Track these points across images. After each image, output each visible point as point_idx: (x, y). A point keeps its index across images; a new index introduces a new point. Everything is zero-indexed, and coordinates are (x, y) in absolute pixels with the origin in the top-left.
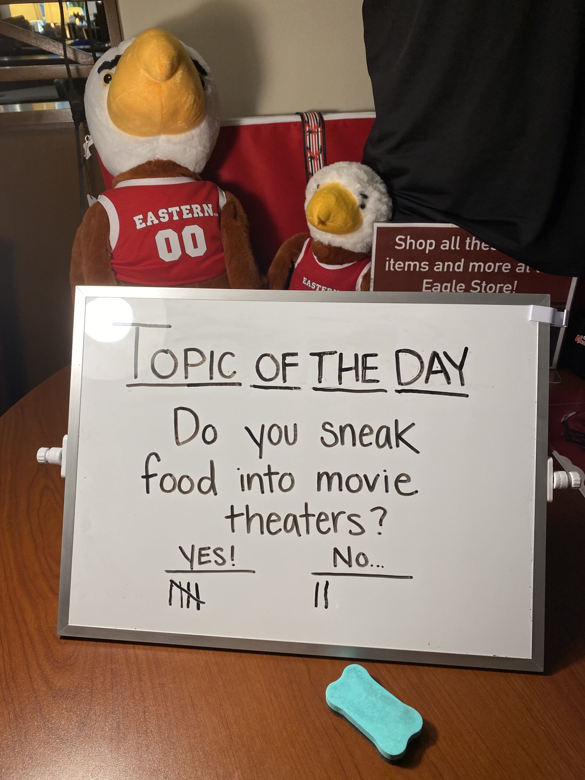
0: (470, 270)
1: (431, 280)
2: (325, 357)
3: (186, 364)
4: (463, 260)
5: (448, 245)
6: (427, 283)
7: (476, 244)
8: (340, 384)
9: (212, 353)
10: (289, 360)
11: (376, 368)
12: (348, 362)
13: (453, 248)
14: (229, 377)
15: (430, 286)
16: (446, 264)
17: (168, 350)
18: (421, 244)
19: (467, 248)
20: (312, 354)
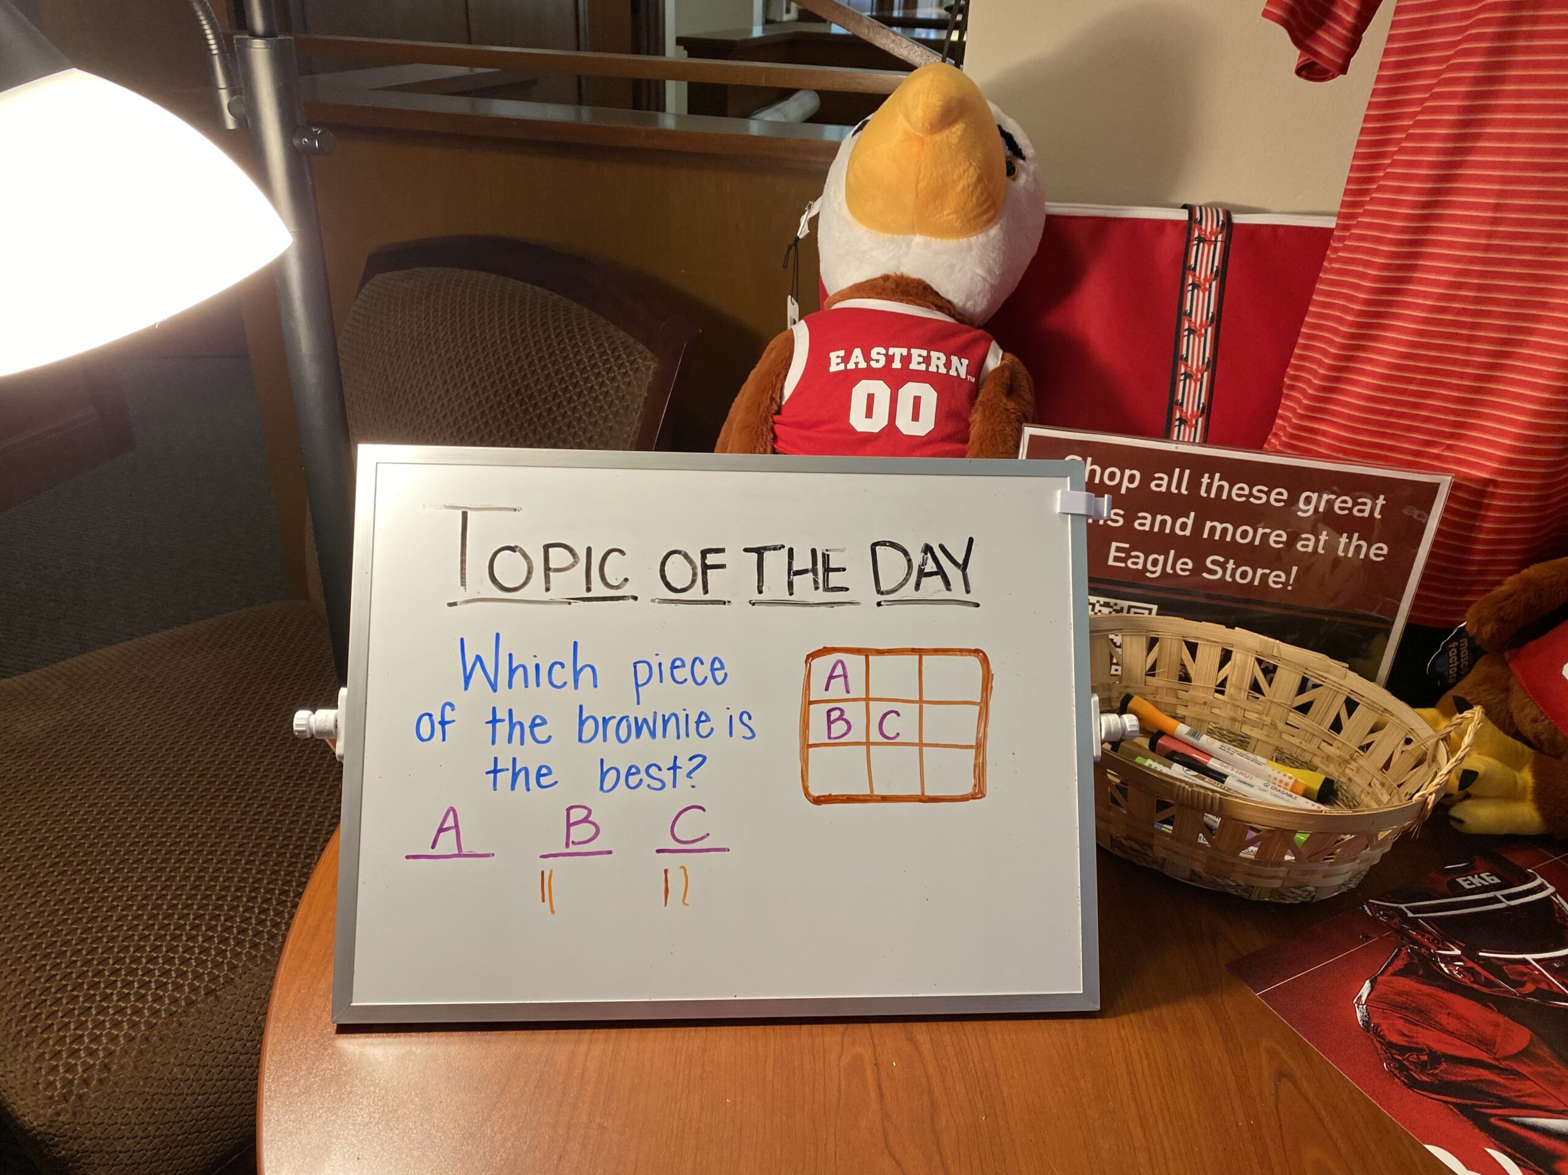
0: (1205, 536)
1: (1127, 546)
2: (767, 555)
3: (547, 569)
4: (1192, 514)
5: (1165, 483)
6: (1118, 549)
7: (1220, 489)
8: (791, 594)
9: (589, 550)
10: (711, 559)
11: (844, 570)
12: (802, 561)
13: (1174, 490)
14: (617, 587)
15: (1123, 555)
16: (1159, 518)
17: (516, 547)
18: (1112, 476)
19: (1203, 494)
20: (746, 550)
